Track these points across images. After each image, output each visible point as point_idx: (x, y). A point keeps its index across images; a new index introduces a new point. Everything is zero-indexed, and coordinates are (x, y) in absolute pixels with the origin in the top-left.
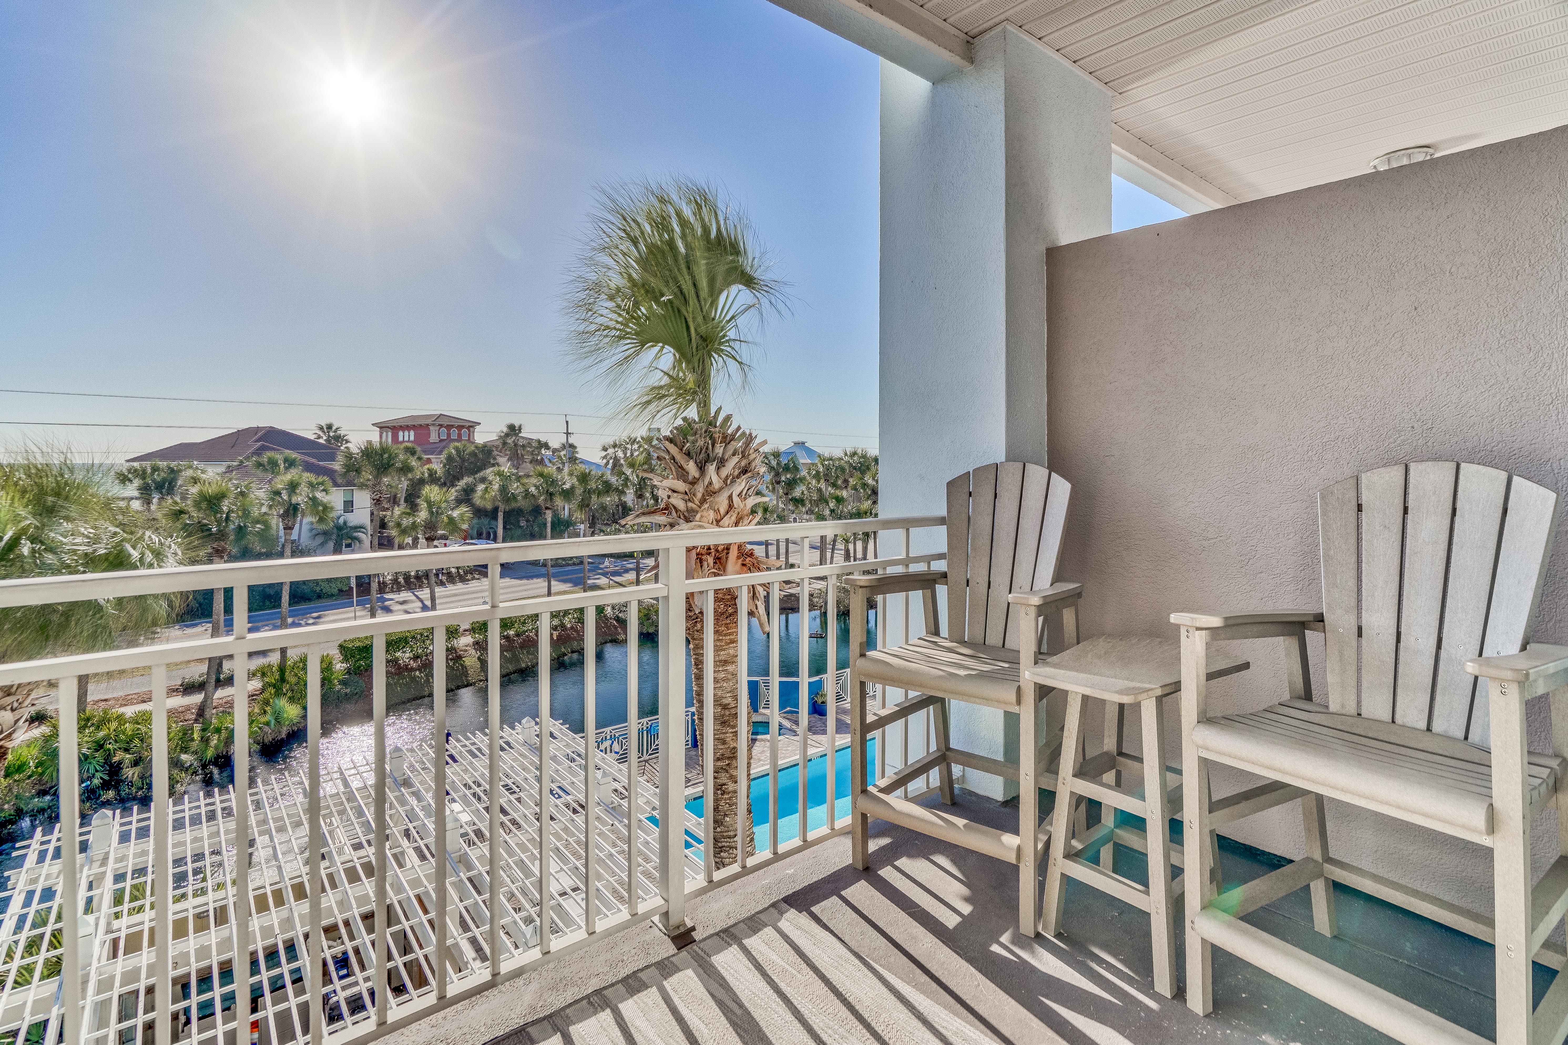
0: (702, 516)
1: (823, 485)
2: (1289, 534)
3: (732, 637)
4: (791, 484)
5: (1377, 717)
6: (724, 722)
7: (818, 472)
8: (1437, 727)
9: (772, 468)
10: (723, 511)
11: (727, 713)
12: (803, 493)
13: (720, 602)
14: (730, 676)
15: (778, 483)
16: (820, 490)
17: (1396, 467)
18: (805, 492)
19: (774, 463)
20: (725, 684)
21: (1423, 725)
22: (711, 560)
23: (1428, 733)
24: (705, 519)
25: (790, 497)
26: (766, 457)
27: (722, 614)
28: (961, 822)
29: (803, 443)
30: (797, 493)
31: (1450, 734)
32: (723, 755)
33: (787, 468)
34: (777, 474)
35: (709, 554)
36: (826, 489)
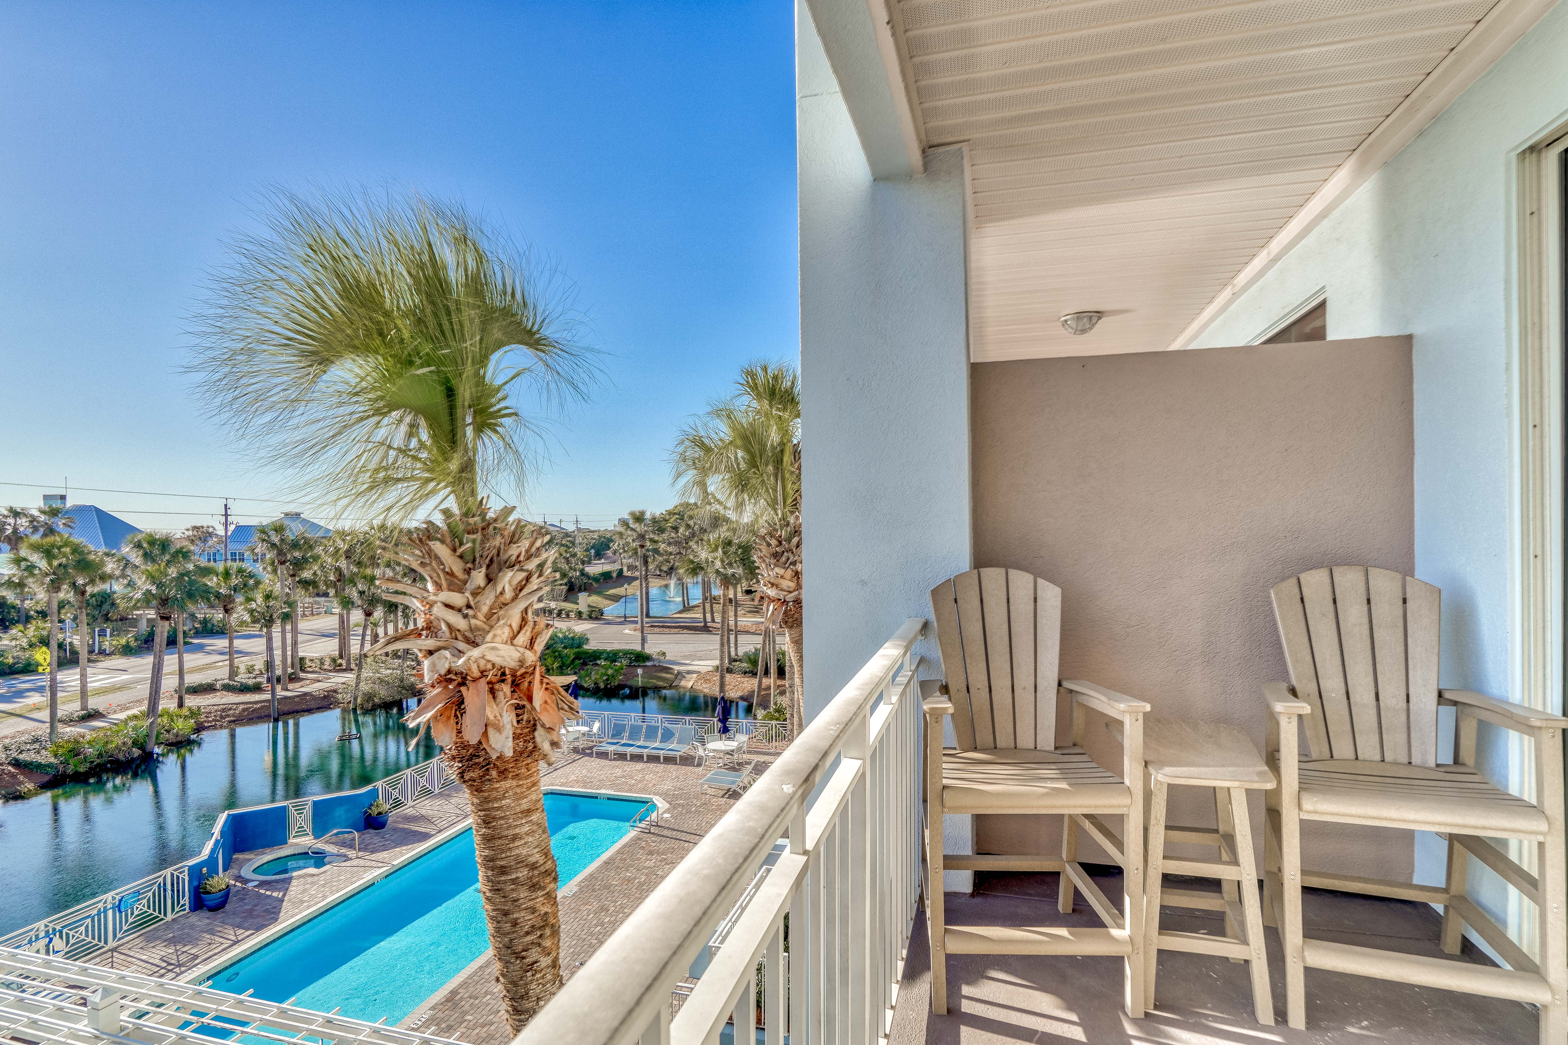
0: (495, 636)
1: (343, 564)
2: (1198, 619)
3: (533, 779)
4: (299, 565)
5: (1345, 757)
6: (534, 886)
7: (337, 550)
8: (1388, 757)
9: (273, 545)
10: (515, 626)
11: (536, 872)
12: (315, 574)
13: (518, 738)
14: (535, 828)
15: (282, 563)
16: (338, 570)
17: (1322, 570)
18: (319, 572)
19: (276, 539)
20: (530, 839)
21: (1378, 757)
22: (506, 688)
23: (1382, 764)
24: (498, 639)
25: (297, 579)
26: (264, 532)
27: (521, 753)
28: (1063, 932)
29: (298, 515)
30: (306, 574)
31: (1398, 761)
32: (533, 926)
33: (295, 545)
34: (280, 553)
35: (503, 681)
36: (348, 568)
